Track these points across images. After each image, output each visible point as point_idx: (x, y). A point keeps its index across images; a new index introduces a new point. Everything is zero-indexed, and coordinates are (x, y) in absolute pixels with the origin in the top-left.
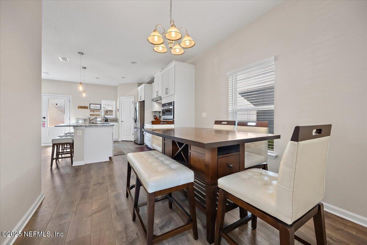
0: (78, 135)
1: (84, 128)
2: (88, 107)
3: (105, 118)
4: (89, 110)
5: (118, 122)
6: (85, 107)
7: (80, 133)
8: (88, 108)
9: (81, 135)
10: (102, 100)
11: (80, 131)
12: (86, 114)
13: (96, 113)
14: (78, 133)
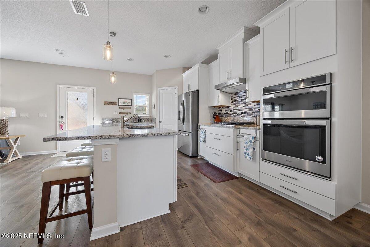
0: (103, 160)
1: (117, 141)
2: (116, 103)
3: (138, 117)
4: (117, 106)
5: (155, 123)
6: (113, 103)
7: (109, 155)
8: (116, 105)
9: (109, 159)
10: (134, 93)
11: (108, 149)
12: (114, 112)
13: (126, 111)
14: (103, 156)
